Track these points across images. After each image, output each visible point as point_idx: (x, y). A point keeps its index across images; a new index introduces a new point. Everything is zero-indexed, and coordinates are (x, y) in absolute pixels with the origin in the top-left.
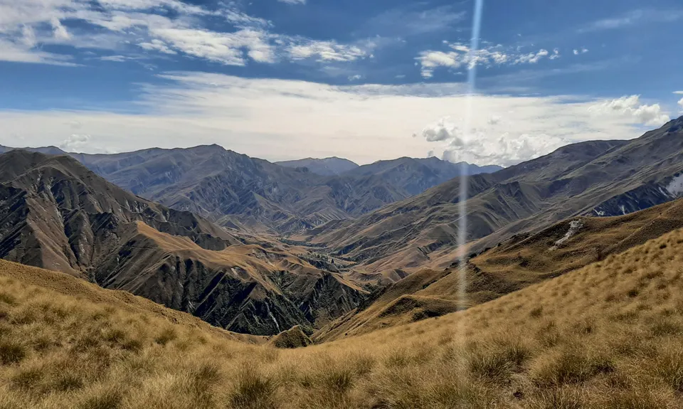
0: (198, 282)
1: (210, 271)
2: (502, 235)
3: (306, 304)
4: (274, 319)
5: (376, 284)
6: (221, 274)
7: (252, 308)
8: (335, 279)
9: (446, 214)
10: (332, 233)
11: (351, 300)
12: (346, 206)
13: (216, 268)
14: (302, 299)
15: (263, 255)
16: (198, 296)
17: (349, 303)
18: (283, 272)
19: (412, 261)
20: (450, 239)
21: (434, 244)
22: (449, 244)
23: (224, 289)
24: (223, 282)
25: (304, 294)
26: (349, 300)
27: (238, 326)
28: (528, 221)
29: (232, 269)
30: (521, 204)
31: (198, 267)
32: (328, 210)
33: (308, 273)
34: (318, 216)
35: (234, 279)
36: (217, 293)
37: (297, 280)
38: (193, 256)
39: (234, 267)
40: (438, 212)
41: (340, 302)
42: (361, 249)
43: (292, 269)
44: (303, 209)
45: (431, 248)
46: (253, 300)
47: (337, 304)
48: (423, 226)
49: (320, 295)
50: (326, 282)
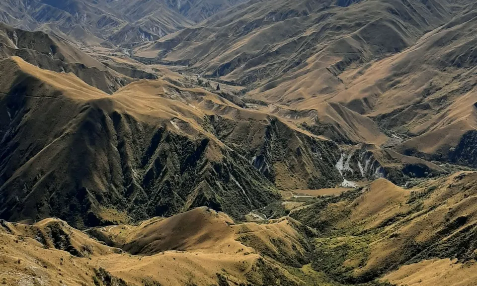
0: (134, 142)
1: (145, 126)
2: (428, 49)
3: (260, 158)
4: (237, 183)
5: (314, 123)
6: (161, 131)
7: (213, 173)
8: (285, 125)
9: (342, 22)
10: (192, 47)
11: (309, 149)
12: (179, 6)
13: (151, 123)
14: (252, 154)
15: (176, 94)
16: (140, 161)
17: (309, 154)
18: (212, 117)
19: (325, 86)
20: (359, 54)
21: (342, 62)
22: (358, 62)
23: (171, 150)
24: (168, 140)
25: (253, 147)
26: (307, 151)
27: (205, 198)
28: (455, 31)
29: (171, 122)
30: (429, 7)
31: (129, 122)
32: (161, 12)
33: (250, 119)
34: (153, 21)
35: (178, 136)
36: (164, 155)
37: (237, 127)
38: (117, 108)
39: (173, 119)
40: (330, 19)
41: (298, 153)
42: (245, 69)
43: (223, 111)
44: (128, 11)
45: (339, 68)
46: (212, 163)
47: (296, 157)
48: (316, 37)
49: (272, 146)
50: (275, 130)
